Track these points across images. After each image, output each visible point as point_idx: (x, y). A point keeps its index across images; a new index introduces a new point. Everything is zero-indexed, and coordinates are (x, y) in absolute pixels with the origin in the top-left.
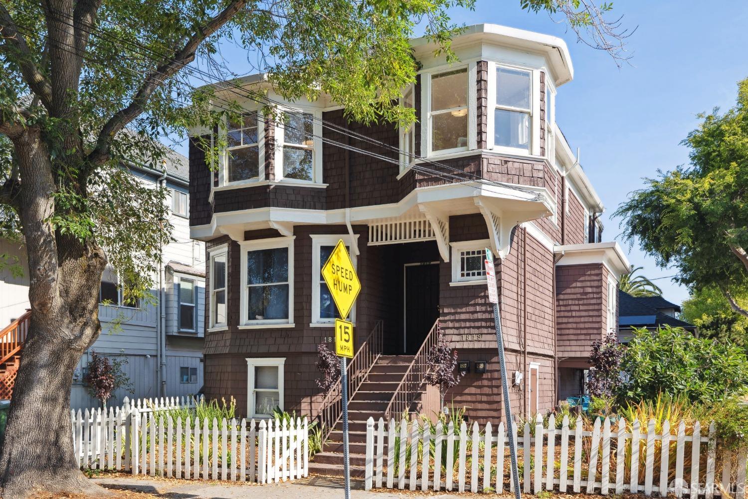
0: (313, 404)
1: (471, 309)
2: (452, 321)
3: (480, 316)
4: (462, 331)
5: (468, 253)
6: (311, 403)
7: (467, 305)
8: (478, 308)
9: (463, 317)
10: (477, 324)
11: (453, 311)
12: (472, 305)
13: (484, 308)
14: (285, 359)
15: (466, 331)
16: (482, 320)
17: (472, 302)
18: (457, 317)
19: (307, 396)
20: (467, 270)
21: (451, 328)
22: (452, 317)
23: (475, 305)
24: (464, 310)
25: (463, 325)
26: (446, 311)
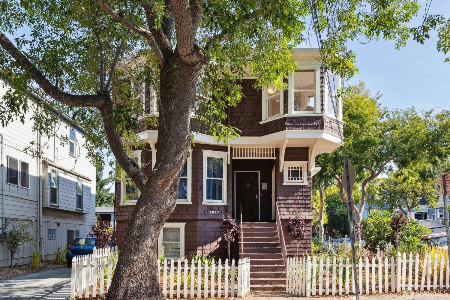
0: (203, 251)
1: (295, 198)
2: (284, 204)
3: (300, 202)
4: (290, 210)
5: (292, 168)
6: (202, 250)
7: (293, 195)
8: (299, 198)
9: (290, 202)
10: (299, 206)
11: (284, 198)
12: (295, 196)
13: (302, 198)
14: (185, 223)
15: (292, 210)
16: (301, 204)
17: (296, 194)
18: (287, 202)
19: (200, 246)
20: (291, 177)
21: (284, 208)
22: (284, 202)
23: (297, 196)
24: (291, 198)
25: (291, 206)
26: (280, 198)
